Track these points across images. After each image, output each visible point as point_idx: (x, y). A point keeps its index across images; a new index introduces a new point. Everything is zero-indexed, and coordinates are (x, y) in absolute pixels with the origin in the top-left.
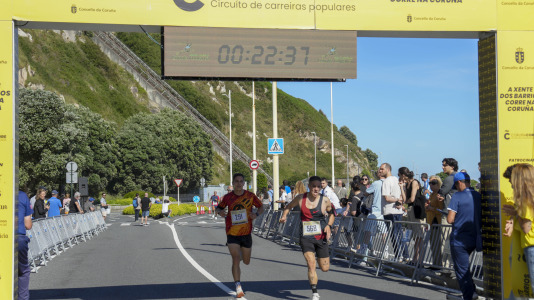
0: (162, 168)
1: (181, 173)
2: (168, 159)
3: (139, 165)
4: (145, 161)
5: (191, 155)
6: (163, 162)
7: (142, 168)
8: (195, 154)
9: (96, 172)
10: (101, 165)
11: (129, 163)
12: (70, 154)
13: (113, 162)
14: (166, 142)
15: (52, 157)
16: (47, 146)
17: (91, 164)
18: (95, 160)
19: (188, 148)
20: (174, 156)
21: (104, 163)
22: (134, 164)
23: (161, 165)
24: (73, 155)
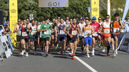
0: (70, 14)
1: (78, 15)
2: (72, 10)
3: (60, 13)
4: (63, 11)
5: (82, 8)
6: (70, 11)
7: (61, 14)
8: (84, 7)
9: (42, 16)
10: (44, 13)
11: (56, 12)
12: (31, 11)
13: (49, 12)
14: (71, 3)
15: (25, 12)
16: (23, 8)
17: (40, 12)
18: (42, 11)
19: (81, 5)
20: (75, 8)
21: (45, 12)
22: (58, 12)
23: (69, 12)
24: (32, 11)
